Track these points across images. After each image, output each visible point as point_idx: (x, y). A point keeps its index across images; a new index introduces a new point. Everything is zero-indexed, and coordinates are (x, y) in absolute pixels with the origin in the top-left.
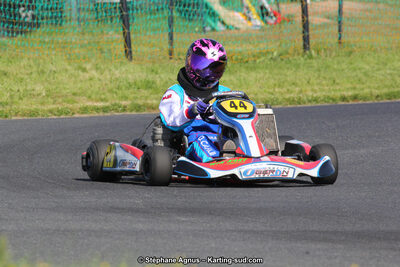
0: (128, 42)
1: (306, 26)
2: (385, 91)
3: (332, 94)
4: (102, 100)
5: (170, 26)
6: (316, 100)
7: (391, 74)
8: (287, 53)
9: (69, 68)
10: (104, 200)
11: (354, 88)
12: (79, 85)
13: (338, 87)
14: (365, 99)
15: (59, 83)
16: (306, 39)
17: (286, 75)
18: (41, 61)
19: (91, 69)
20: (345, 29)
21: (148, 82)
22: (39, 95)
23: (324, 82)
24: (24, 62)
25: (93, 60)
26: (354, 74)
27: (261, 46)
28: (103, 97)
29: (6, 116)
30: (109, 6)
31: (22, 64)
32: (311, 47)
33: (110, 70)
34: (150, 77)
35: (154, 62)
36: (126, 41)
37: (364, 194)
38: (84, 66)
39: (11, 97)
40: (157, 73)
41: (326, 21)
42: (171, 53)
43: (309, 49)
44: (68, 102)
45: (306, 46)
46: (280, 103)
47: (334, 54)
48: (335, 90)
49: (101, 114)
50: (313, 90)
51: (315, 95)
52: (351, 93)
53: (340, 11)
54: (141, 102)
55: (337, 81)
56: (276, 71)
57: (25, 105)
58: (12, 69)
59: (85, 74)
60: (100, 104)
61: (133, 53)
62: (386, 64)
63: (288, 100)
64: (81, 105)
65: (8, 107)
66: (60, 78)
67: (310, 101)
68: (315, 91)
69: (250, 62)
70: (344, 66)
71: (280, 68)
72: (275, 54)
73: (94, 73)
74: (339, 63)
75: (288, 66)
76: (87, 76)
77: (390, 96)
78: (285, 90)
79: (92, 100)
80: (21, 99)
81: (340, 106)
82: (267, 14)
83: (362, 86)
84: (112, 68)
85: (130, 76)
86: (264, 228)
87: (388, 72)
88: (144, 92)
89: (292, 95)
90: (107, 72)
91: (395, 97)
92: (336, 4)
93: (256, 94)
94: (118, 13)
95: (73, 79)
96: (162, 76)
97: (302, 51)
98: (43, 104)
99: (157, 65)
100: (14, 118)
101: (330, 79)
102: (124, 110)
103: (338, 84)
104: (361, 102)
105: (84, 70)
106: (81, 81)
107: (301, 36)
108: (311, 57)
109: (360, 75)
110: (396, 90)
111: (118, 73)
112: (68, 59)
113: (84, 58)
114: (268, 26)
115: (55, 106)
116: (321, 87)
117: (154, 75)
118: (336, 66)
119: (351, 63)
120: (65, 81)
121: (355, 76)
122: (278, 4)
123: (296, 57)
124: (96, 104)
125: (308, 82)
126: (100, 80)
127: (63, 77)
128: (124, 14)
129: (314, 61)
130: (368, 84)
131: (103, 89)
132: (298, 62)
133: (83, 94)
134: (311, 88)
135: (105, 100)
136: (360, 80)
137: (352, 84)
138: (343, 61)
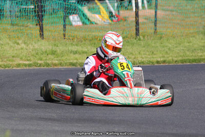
0: (41, 29)
1: (137, 23)
2: (180, 58)
3: (152, 60)
4: (28, 60)
5: (64, 21)
6: (143, 63)
7: (183, 50)
8: (127, 37)
9: (9, 42)
10: (36, 114)
11: (164, 57)
12: (15, 52)
13: (154, 56)
14: (169, 62)
15: (4, 51)
16: (137, 30)
17: (127, 49)
19: (22, 43)
20: (158, 25)
21: (53, 51)
23: (147, 53)
25: (23, 39)
26: (163, 49)
28: (29, 58)
30: (31, 10)
33: (32, 44)
34: (54, 48)
35: (55, 40)
36: (40, 28)
37: (175, 114)
38: (18, 41)
40: (57, 46)
41: (146, 21)
42: (64, 35)
43: (139, 35)
44: (10, 61)
45: (137, 33)
47: (152, 38)
48: (153, 58)
49: (27, 68)
50: (142, 57)
51: (143, 60)
52: (162, 59)
53: (156, 15)
54: (49, 62)
55: (155, 53)
59: (18, 46)
60: (27, 63)
62: (180, 44)
64: (16, 62)
66: (5, 48)
67: (140, 63)
68: (143, 58)
70: (158, 44)
73: (23, 45)
74: (155, 43)
75: (127, 44)
76: (20, 47)
77: (182, 61)
79: (23, 60)
81: (156, 66)
82: (113, 16)
83: (168, 56)
84: (34, 43)
85: (43, 48)
87: (182, 48)
88: (52, 57)
90: (30, 46)
91: (185, 62)
92: (153, 12)
94: (37, 14)
95: (12, 49)
96: (60, 48)
97: (135, 36)
99: (57, 42)
101: (151, 52)
102: (40, 66)
104: (167, 64)
105: (18, 44)
106: (16, 50)
107: (134, 28)
108: (140, 39)
109: (166, 49)
110: (186, 58)
111: (36, 46)
112: (9, 38)
113: (18, 37)
114: (113, 23)
115: (3, 63)
116: (146, 56)
117: (56, 47)
118: (153, 45)
119: (162, 43)
120: (8, 50)
121: (164, 50)
122: (118, 11)
123: (132, 39)
124: (24, 62)
125: (139, 53)
126: (27, 49)
127: (7, 47)
128: (40, 14)
129: (141, 42)
130: (171, 54)
131: (28, 54)
132: (133, 42)
133: (18, 56)
134: (141, 56)
135: (30, 60)
136: (167, 52)
137: (162, 54)
138: (157, 42)
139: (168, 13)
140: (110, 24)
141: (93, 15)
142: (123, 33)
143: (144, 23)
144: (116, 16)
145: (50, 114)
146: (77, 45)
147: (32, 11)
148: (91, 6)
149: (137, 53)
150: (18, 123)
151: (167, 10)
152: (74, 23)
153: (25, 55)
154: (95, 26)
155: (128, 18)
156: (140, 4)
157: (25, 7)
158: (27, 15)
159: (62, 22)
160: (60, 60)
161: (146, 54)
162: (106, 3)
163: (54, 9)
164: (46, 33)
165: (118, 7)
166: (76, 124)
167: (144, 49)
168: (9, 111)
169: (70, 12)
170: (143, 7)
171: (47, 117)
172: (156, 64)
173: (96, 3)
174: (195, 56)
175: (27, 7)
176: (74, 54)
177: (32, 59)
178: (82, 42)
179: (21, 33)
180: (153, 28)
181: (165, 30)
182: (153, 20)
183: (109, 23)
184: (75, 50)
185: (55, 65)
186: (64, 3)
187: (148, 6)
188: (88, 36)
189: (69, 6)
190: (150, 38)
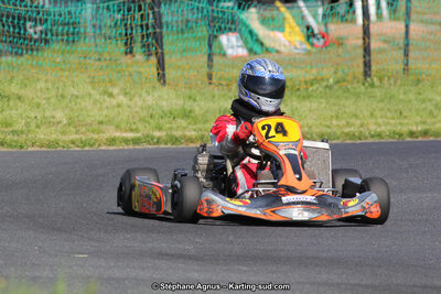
0: (161, 64)
1: (367, 50)
3: (398, 129)
4: (132, 130)
5: (210, 46)
6: (379, 135)
8: (344, 80)
9: (93, 92)
10: (150, 245)
11: (424, 123)
12: (105, 113)
13: (404, 121)
14: (437, 134)
15: (82, 110)
16: (367, 65)
17: (344, 106)
18: (61, 84)
20: (411, 54)
21: (185, 110)
22: (58, 123)
23: (389, 115)
24: (41, 85)
25: (121, 84)
26: (423, 106)
27: (314, 71)
28: (134, 127)
29: (21, 147)
31: (39, 87)
32: (373, 74)
33: (141, 96)
34: (188, 105)
35: (190, 88)
36: (159, 62)
38: (110, 90)
39: (27, 125)
40: (195, 100)
41: (386, 46)
42: (210, 77)
43: (370, 76)
44: (93, 132)
45: (367, 73)
46: (338, 138)
47: (399, 82)
48: (401, 124)
49: (131, 147)
50: (375, 124)
51: (378, 130)
52: (420, 128)
53: (407, 32)
54: (178, 134)
55: (405, 114)
56: (332, 101)
57: (43, 135)
58: (27, 93)
59: (112, 100)
60: (130, 135)
61: (167, 76)
63: (347, 134)
64: (107, 135)
65: (24, 136)
66: (83, 104)
67: (372, 136)
68: (379, 126)
69: (302, 89)
70: (411, 96)
71: (338, 97)
72: (331, 81)
73: (122, 99)
74: (405, 93)
75: (346, 95)
76: (114, 102)
78: (343, 122)
79: (121, 130)
80: (38, 127)
81: (408, 142)
82: (314, 36)
83: (433, 120)
84: (144, 94)
85: (164, 103)
86: (340, 281)
88: (183, 123)
89: (352, 129)
90: (137, 99)
92: (401, 26)
93: (310, 127)
95: (98, 105)
96: (202, 104)
97: (361, 77)
98: (64, 133)
99: (194, 91)
100: (29, 149)
101: (396, 111)
102: (158, 142)
103: (405, 117)
104: (431, 139)
105: (111, 95)
106: (107, 108)
107: (360, 61)
108: (372, 85)
109: (430, 106)
111: (150, 100)
112: (92, 82)
113: (111, 81)
114: (314, 49)
115: (77, 136)
116: (386, 120)
117: (191, 102)
118: (402, 97)
119: (420, 94)
120: (89, 108)
121: (425, 109)
122: (326, 25)
123: (355, 85)
124: (124, 135)
125: (372, 115)
126: (129, 107)
127: (86, 103)
128: (158, 30)
129: (376, 90)
131: (133, 117)
132: (358, 90)
133: (110, 122)
134: (374, 121)
135: (136, 130)
136: (431, 113)
137: (421, 117)
138: (410, 91)
139: (433, 28)
140: (308, 53)
141: (272, 34)
142: (336, 73)
143: (381, 51)
144: (319, 36)
145: (181, 246)
148: (268, 14)
149: (366, 114)
150: (112, 264)
151: (432, 23)
152: (230, 52)
153: (125, 119)
154: (277, 57)
155: (347, 39)
156: (372, 10)
159: (205, 49)
160: (201, 130)
161: (386, 117)
162: (299, 7)
163: (187, 21)
164: (170, 73)
165: (324, 16)
166: (237, 267)
167: (381, 105)
168: (93, 240)
169: (223, 26)
170: (379, 15)
171: (173, 252)
172: (409, 139)
173: (278, 9)
177: (140, 126)
179: (118, 72)
180: (400, 61)
181: (427, 66)
182: (402, 43)
183: (306, 50)
185: (192, 140)
186: (210, 8)
187: (390, 14)
189: (220, 15)
190: (395, 82)
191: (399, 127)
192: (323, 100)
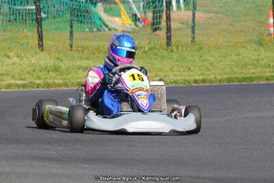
0: (40, 38)
1: (169, 29)
2: (226, 76)
4: (22, 79)
5: (71, 27)
6: (176, 82)
7: (230, 65)
8: (155, 48)
10: (28, 152)
11: (204, 74)
12: (5, 68)
13: (191, 74)
14: (211, 82)
16: (169, 38)
17: (154, 64)
19: (14, 56)
20: (196, 31)
21: (55, 66)
23: (182, 70)
25: (15, 50)
26: (203, 64)
28: (23, 77)
30: (27, 11)
32: (172, 44)
33: (27, 58)
34: (57, 63)
35: (59, 53)
36: (39, 36)
38: (8, 54)
40: (61, 60)
41: (181, 25)
42: (71, 46)
43: (170, 45)
45: (169, 43)
47: (189, 49)
48: (189, 75)
49: (21, 89)
50: (174, 75)
51: (175, 79)
52: (201, 78)
53: (194, 18)
54: (49, 81)
55: (192, 69)
56: (147, 61)
59: (9, 60)
60: (21, 82)
61: (44, 45)
62: (226, 58)
64: (6, 82)
67: (171, 83)
68: (176, 76)
70: (196, 58)
71: (150, 58)
72: (146, 48)
73: (15, 59)
74: (192, 56)
75: (156, 57)
76: (11, 61)
77: (229, 80)
78: (154, 74)
79: (15, 79)
81: (194, 86)
82: (139, 20)
83: (209, 73)
84: (30, 57)
85: (42, 62)
87: (228, 63)
88: (54, 74)
90: (25, 59)
91: (233, 81)
92: (190, 13)
94: (34, 17)
96: (66, 63)
97: (165, 46)
99: (61, 55)
101: (186, 67)
102: (38, 87)
103: (192, 71)
104: (208, 84)
105: (9, 57)
106: (7, 65)
107: (165, 36)
108: (172, 51)
109: (207, 64)
110: (234, 76)
111: (33, 60)
114: (137, 28)
116: (180, 73)
117: (59, 62)
118: (190, 58)
119: (201, 56)
121: (203, 66)
122: (145, 13)
123: (161, 51)
124: (17, 82)
125: (171, 69)
126: (20, 65)
128: (39, 17)
129: (174, 54)
130: (213, 71)
131: (23, 71)
132: (163, 54)
133: (7, 74)
134: (172, 73)
135: (24, 79)
136: (208, 68)
137: (202, 71)
138: (195, 55)
139: (211, 15)
141: (110, 18)
142: (149, 43)
143: (179, 29)
144: (141, 20)
146: (87, 59)
147: (29, 14)
148: (108, 6)
149: (168, 69)
150: (4, 164)
153: (17, 72)
157: (19, 8)
158: (22, 19)
159: (68, 29)
160: (65, 79)
161: (180, 71)
162: (128, 2)
163: (57, 11)
164: (46, 43)
167: (177, 63)
173: (116, 3)
174: (246, 74)
175: (21, 7)
176: (84, 71)
177: (27, 76)
178: (94, 54)
179: (15, 42)
180: (190, 36)
181: (206, 39)
182: (191, 24)
183: (133, 29)
184: (86, 65)
185: (59, 85)
186: (71, 3)
187: (185, 6)
188: (103, 47)
189: (78, 7)
190: (186, 49)
191: (188, 77)
192: (141, 61)
